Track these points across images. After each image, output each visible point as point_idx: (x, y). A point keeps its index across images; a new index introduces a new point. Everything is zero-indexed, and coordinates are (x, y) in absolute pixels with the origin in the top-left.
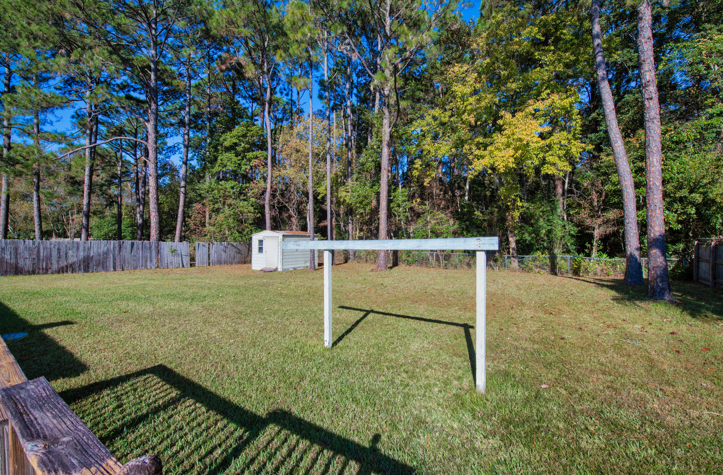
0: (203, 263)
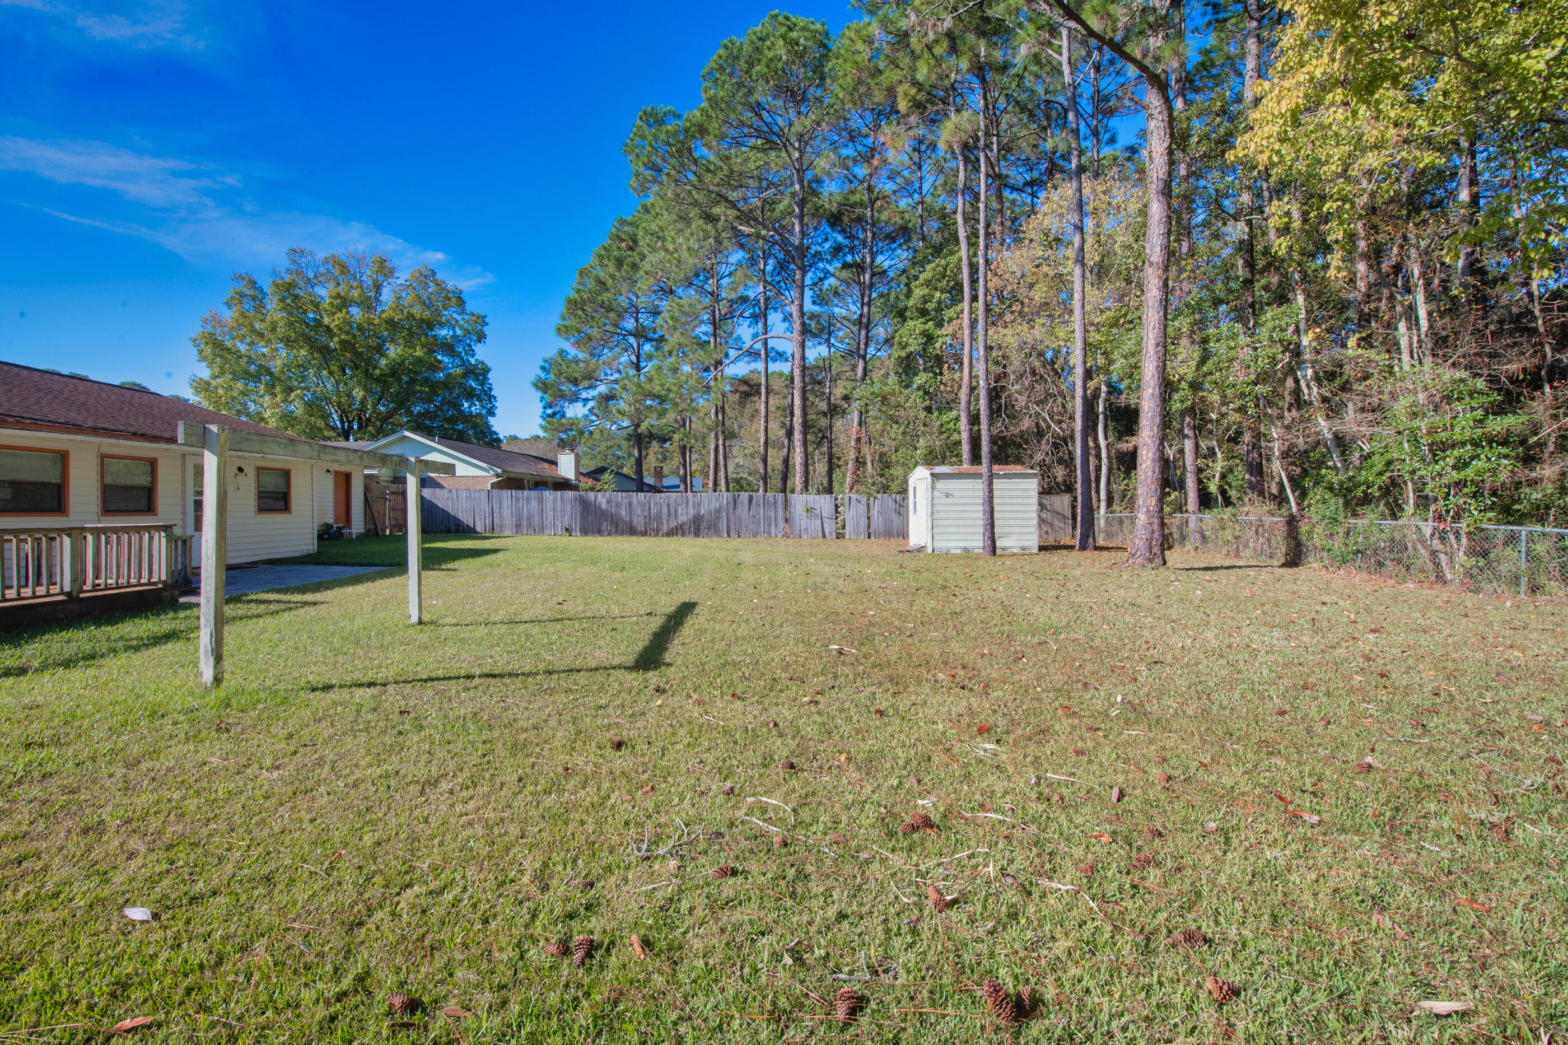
0: (857, 533)
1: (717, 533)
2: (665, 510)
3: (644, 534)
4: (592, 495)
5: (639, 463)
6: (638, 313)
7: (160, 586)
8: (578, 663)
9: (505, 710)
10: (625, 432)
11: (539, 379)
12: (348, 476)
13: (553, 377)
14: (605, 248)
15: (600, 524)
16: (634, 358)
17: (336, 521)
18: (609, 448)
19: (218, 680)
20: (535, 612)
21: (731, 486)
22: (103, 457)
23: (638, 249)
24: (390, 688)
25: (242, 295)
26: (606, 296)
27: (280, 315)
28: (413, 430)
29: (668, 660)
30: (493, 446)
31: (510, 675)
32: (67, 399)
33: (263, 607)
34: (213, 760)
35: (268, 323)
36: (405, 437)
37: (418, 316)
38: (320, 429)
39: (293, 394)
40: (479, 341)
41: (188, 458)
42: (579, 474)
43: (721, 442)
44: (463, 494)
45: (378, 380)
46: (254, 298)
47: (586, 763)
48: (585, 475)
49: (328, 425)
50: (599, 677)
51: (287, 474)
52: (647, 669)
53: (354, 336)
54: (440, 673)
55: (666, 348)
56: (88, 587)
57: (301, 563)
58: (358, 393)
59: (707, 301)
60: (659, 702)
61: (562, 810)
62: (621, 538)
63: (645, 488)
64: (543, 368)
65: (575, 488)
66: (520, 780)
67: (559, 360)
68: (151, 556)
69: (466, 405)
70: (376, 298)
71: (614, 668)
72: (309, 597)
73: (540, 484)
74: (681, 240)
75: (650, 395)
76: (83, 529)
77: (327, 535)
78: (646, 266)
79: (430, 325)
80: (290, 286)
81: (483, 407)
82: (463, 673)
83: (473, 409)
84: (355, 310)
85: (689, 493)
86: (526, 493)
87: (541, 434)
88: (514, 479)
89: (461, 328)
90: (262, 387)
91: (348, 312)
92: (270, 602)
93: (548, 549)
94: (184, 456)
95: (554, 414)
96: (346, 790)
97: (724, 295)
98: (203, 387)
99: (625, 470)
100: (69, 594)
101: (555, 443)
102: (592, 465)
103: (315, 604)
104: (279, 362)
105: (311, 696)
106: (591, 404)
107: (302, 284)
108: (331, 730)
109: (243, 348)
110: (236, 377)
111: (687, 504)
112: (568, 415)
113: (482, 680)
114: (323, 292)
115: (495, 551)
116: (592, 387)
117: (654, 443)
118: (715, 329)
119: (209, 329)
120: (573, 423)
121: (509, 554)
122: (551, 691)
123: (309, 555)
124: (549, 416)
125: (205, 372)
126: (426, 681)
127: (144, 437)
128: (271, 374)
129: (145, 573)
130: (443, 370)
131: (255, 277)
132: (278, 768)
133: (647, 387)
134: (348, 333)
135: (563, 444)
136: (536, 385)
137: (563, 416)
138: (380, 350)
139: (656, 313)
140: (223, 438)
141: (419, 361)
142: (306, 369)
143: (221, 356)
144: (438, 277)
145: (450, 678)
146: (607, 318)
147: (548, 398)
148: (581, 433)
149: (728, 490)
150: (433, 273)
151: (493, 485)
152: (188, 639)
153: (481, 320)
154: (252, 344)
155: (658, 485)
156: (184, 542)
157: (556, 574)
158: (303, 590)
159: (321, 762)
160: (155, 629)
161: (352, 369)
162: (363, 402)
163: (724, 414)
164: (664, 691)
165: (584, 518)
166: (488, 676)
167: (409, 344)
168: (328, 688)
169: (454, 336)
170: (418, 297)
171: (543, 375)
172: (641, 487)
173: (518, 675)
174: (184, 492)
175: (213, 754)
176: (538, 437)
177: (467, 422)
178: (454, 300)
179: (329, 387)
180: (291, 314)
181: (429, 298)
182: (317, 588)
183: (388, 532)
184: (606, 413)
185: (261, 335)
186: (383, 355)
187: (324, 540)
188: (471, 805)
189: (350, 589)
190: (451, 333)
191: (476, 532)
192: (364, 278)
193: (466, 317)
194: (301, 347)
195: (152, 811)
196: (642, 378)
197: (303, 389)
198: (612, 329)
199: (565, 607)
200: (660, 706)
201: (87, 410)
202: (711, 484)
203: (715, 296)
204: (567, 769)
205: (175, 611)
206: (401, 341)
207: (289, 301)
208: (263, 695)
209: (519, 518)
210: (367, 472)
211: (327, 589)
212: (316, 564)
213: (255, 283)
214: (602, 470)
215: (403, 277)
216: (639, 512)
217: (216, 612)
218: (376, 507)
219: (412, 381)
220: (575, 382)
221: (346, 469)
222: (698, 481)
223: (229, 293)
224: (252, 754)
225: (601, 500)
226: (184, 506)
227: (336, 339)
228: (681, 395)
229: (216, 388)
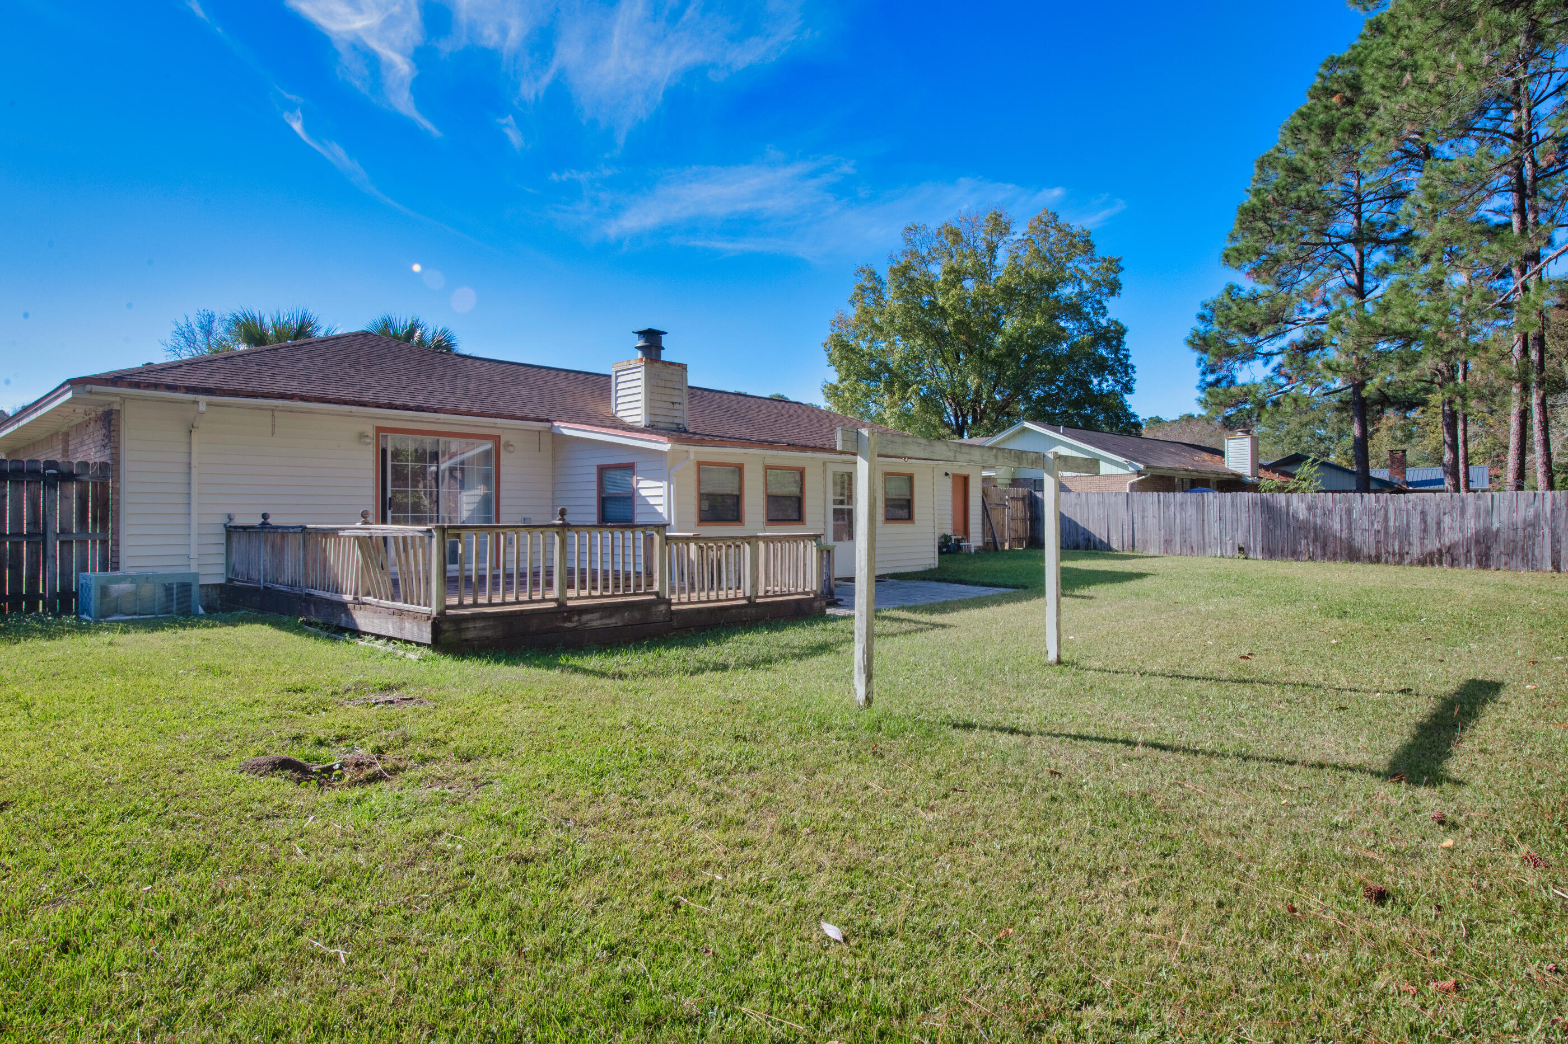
1: (1530, 562)
2: (1416, 521)
3: (1377, 559)
4: (1281, 498)
5: (1361, 446)
6: (1360, 202)
7: (812, 596)
8: (1287, 751)
9: (1186, 798)
10: (1334, 399)
11: (1196, 334)
12: (966, 479)
13: (1216, 327)
14: (1302, 115)
15: (1296, 542)
16: (1353, 278)
17: (955, 531)
18: (1304, 425)
19: (869, 700)
20: (1209, 664)
21: (1558, 478)
22: (767, 468)
23: (1363, 100)
24: (1035, 739)
25: (863, 289)
26: (1303, 190)
27: (897, 303)
28: (1033, 420)
29: (1455, 775)
30: (1130, 433)
31: (1185, 750)
32: (739, 415)
33: (896, 625)
34: (874, 785)
35: (886, 315)
36: (1025, 430)
37: (1037, 276)
38: (935, 427)
39: (910, 390)
40: (1112, 293)
41: (828, 464)
42: (1258, 466)
43: (1534, 400)
44: (1094, 499)
45: (993, 362)
46: (874, 290)
47: (1325, 910)
48: (1267, 468)
49: (942, 421)
50: (1328, 778)
51: (911, 478)
52: (1415, 781)
53: (969, 315)
54: (1091, 731)
55: (1417, 251)
56: (761, 593)
57: (924, 579)
58: (973, 381)
59: (1505, 151)
60: (1449, 842)
61: (1292, 970)
62: (1332, 565)
63: (1373, 486)
64: (1202, 317)
65: (1254, 488)
66: (1220, 905)
67: (1227, 300)
68: (805, 565)
69: (1095, 381)
70: (991, 263)
71: (1352, 769)
72: (937, 618)
73: (1197, 483)
74: (1452, 58)
75: (1387, 333)
76: (757, 538)
77: (948, 548)
78: (1382, 121)
79: (1051, 284)
80: (907, 268)
81: (1117, 382)
82: (1120, 736)
83: (1104, 385)
84: (969, 284)
85: (1463, 492)
86: (1179, 496)
87: (1198, 411)
88: (1161, 477)
89: (1089, 280)
90: (882, 386)
91: (962, 287)
92: (902, 620)
93: (1215, 577)
94: (825, 463)
95: (1218, 381)
96: (1003, 855)
97: (1543, 131)
98: (832, 392)
99: (1332, 458)
100: (749, 599)
101: (1217, 423)
102: (1276, 454)
103: (943, 626)
104: (897, 356)
105: (954, 732)
106: (1277, 360)
107: (916, 265)
108: (979, 778)
109: (864, 345)
110: (860, 378)
111: (1463, 511)
112: (1239, 381)
113: (1149, 750)
114: (936, 270)
115: (1140, 576)
116: (1279, 334)
117: (1390, 412)
118: (1522, 197)
119: (837, 331)
120: (1248, 392)
121: (1158, 580)
122: (1252, 786)
123: (931, 570)
124: (1211, 385)
125: (833, 377)
126: (1075, 737)
127: (791, 446)
128: (889, 370)
129: (801, 582)
130: (1065, 339)
131: (875, 268)
132: (932, 809)
133: (1380, 320)
134: (962, 312)
135: (1229, 424)
136: (1192, 344)
137: (1232, 382)
138: (995, 326)
139: (1396, 195)
140: (872, 441)
141: (1039, 332)
142: (921, 360)
143: (847, 358)
144: (1061, 220)
145: (1104, 740)
146: (1306, 223)
147: (1209, 359)
148: (1261, 405)
149: (1551, 486)
150: (1055, 216)
151: (1133, 487)
152: (838, 653)
153: (1115, 265)
154: (872, 340)
155: (1397, 479)
156: (829, 552)
157: (1233, 614)
158: (931, 609)
159: (972, 814)
160: (812, 639)
161: (965, 353)
162: (978, 392)
163: (1542, 351)
164: (1455, 826)
165: (1268, 532)
166: (1155, 746)
167: (1028, 313)
168: (969, 726)
169: (1080, 294)
170: (1038, 251)
171: (1202, 328)
172: (1365, 484)
173: (1196, 753)
174: (825, 501)
175: (872, 779)
176: (1190, 418)
177: (1098, 404)
178: (1080, 245)
179: (944, 377)
180: (907, 301)
181: (1050, 250)
182: (943, 608)
183: (1007, 547)
184: (1304, 370)
185: (880, 329)
186: (998, 331)
187: (944, 553)
188: (1156, 920)
189: (975, 613)
190: (1076, 290)
191: (1110, 549)
192: (978, 242)
193: (1095, 265)
194: (917, 336)
195: (831, 826)
196: (1368, 306)
197: (918, 383)
198: (1314, 239)
199: (1253, 662)
200: (1450, 850)
201: (753, 424)
202: (1510, 476)
203: (1523, 138)
204: (1293, 910)
205: (825, 623)
206: (1019, 311)
207: (905, 286)
208: (909, 723)
209: (1170, 531)
210: (985, 474)
211: (953, 610)
212: (938, 580)
213: (874, 273)
214: (1297, 459)
215: (1019, 232)
216: (1366, 525)
217: (867, 627)
218: (995, 516)
219: (1031, 359)
220: (1252, 330)
221: (963, 472)
222: (1480, 473)
223: (851, 290)
224: (907, 788)
225: (1298, 505)
226: (825, 515)
227: (950, 321)
228: (1449, 326)
229: (843, 391)
